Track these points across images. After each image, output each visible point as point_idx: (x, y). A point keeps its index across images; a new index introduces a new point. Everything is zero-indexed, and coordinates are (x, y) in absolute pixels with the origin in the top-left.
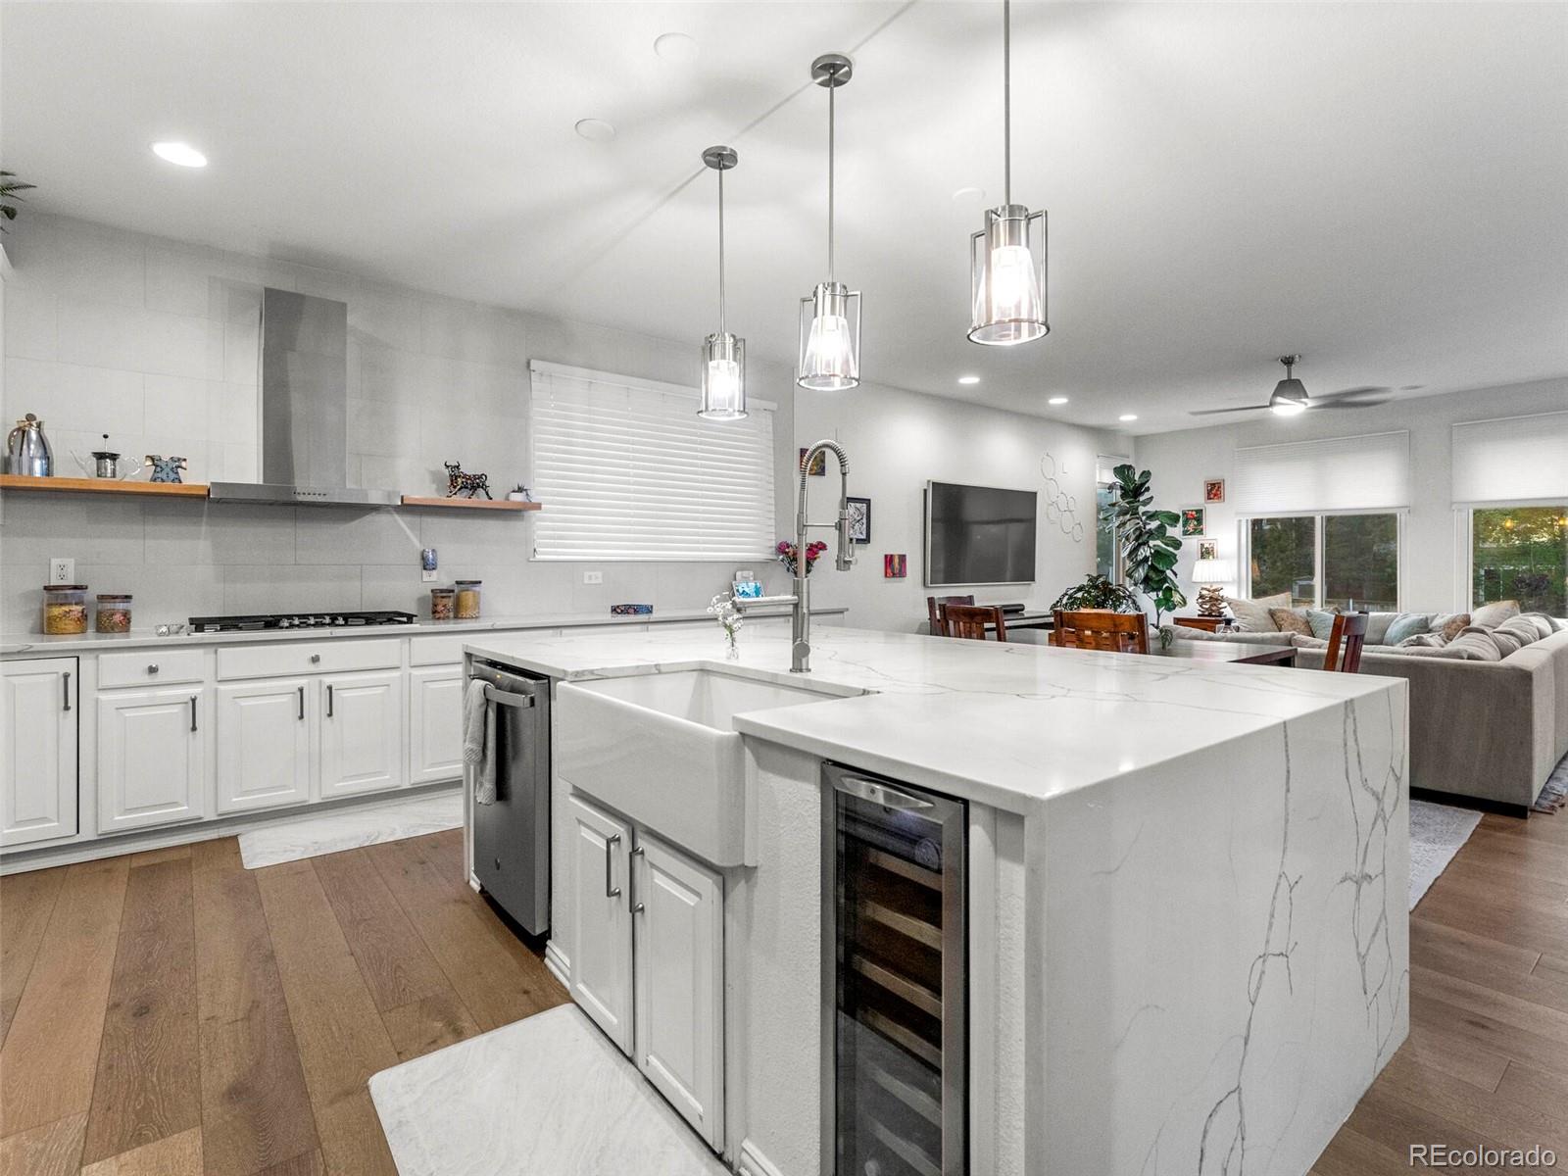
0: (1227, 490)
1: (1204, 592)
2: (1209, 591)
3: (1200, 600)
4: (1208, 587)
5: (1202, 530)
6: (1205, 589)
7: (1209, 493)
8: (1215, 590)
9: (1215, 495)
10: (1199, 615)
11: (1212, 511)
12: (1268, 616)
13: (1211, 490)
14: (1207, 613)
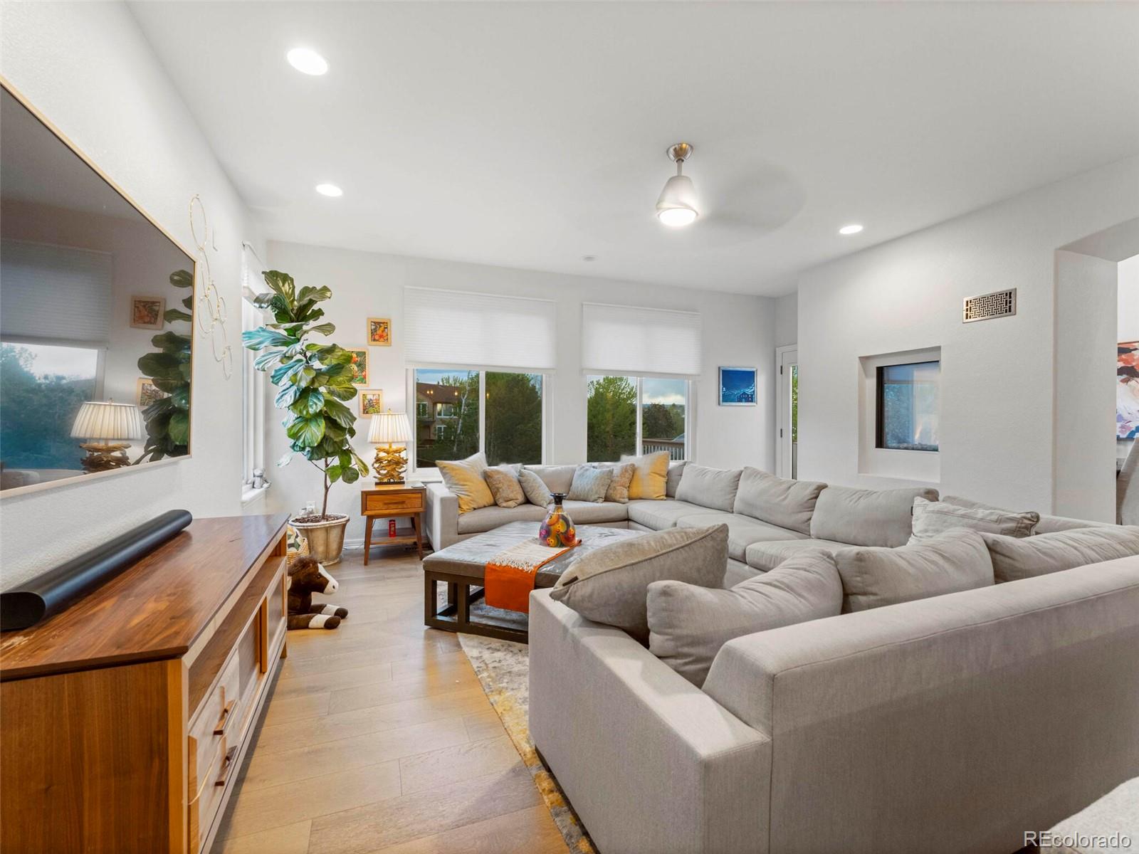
0: (394, 331)
1: (382, 454)
2: (388, 452)
3: (376, 465)
4: (386, 447)
5: (365, 377)
6: (384, 451)
7: (373, 332)
8: (396, 451)
9: (381, 336)
10: (377, 484)
11: (376, 355)
12: (481, 479)
13: (375, 330)
14: (385, 480)
